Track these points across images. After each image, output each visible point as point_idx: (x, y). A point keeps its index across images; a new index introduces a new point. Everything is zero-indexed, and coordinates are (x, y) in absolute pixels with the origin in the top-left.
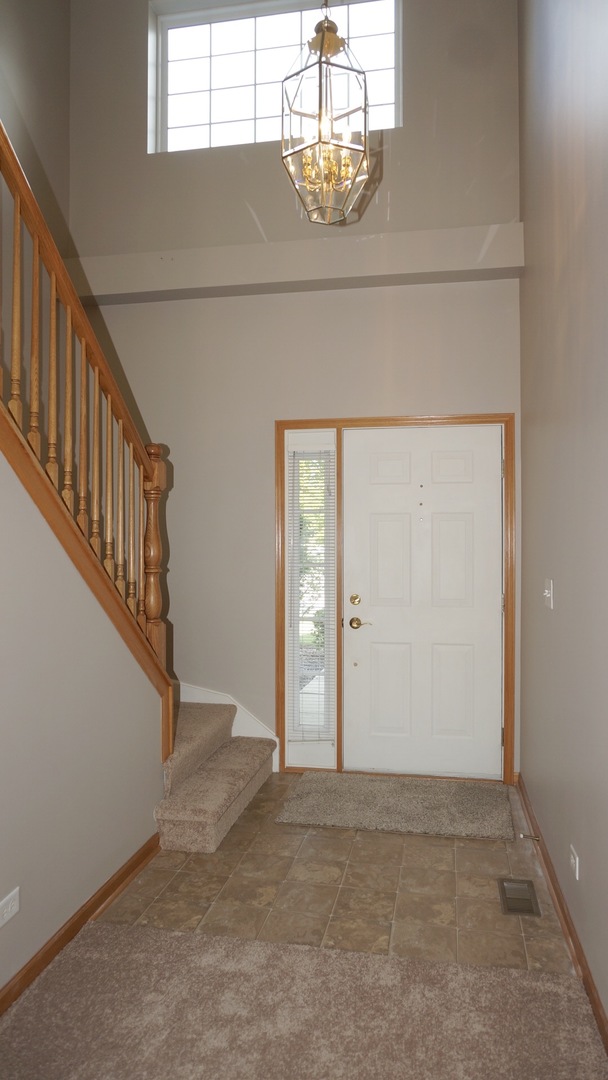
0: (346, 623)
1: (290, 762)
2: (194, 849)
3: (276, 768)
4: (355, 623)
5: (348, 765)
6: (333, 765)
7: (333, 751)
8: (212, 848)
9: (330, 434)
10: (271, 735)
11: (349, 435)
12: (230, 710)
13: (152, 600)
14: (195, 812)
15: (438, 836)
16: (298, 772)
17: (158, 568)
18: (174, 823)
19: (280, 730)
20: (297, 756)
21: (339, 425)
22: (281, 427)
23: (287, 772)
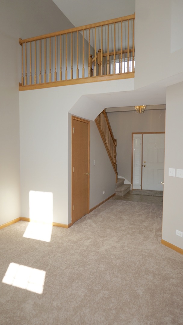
0: (143, 166)
1: (133, 188)
2: (120, 195)
3: (131, 189)
4: (145, 166)
5: (143, 189)
6: (140, 189)
7: (141, 187)
8: (123, 195)
9: (141, 135)
10: (130, 184)
11: (144, 135)
12: (124, 180)
13: (115, 161)
14: (121, 190)
15: (155, 196)
16: (134, 190)
17: (115, 156)
18: (118, 192)
19: (132, 183)
20: (134, 187)
21: (142, 133)
22: (133, 133)
23: (133, 190)
